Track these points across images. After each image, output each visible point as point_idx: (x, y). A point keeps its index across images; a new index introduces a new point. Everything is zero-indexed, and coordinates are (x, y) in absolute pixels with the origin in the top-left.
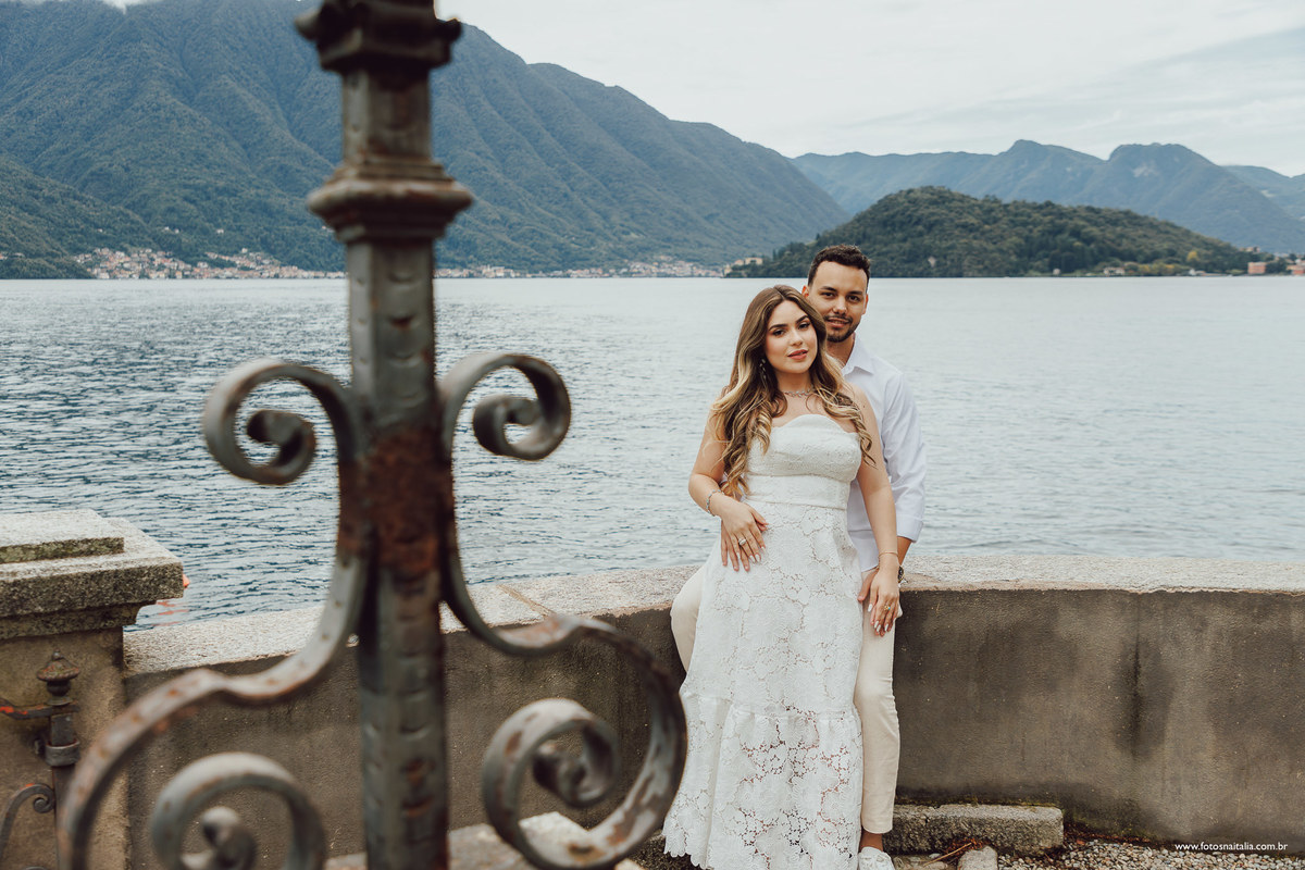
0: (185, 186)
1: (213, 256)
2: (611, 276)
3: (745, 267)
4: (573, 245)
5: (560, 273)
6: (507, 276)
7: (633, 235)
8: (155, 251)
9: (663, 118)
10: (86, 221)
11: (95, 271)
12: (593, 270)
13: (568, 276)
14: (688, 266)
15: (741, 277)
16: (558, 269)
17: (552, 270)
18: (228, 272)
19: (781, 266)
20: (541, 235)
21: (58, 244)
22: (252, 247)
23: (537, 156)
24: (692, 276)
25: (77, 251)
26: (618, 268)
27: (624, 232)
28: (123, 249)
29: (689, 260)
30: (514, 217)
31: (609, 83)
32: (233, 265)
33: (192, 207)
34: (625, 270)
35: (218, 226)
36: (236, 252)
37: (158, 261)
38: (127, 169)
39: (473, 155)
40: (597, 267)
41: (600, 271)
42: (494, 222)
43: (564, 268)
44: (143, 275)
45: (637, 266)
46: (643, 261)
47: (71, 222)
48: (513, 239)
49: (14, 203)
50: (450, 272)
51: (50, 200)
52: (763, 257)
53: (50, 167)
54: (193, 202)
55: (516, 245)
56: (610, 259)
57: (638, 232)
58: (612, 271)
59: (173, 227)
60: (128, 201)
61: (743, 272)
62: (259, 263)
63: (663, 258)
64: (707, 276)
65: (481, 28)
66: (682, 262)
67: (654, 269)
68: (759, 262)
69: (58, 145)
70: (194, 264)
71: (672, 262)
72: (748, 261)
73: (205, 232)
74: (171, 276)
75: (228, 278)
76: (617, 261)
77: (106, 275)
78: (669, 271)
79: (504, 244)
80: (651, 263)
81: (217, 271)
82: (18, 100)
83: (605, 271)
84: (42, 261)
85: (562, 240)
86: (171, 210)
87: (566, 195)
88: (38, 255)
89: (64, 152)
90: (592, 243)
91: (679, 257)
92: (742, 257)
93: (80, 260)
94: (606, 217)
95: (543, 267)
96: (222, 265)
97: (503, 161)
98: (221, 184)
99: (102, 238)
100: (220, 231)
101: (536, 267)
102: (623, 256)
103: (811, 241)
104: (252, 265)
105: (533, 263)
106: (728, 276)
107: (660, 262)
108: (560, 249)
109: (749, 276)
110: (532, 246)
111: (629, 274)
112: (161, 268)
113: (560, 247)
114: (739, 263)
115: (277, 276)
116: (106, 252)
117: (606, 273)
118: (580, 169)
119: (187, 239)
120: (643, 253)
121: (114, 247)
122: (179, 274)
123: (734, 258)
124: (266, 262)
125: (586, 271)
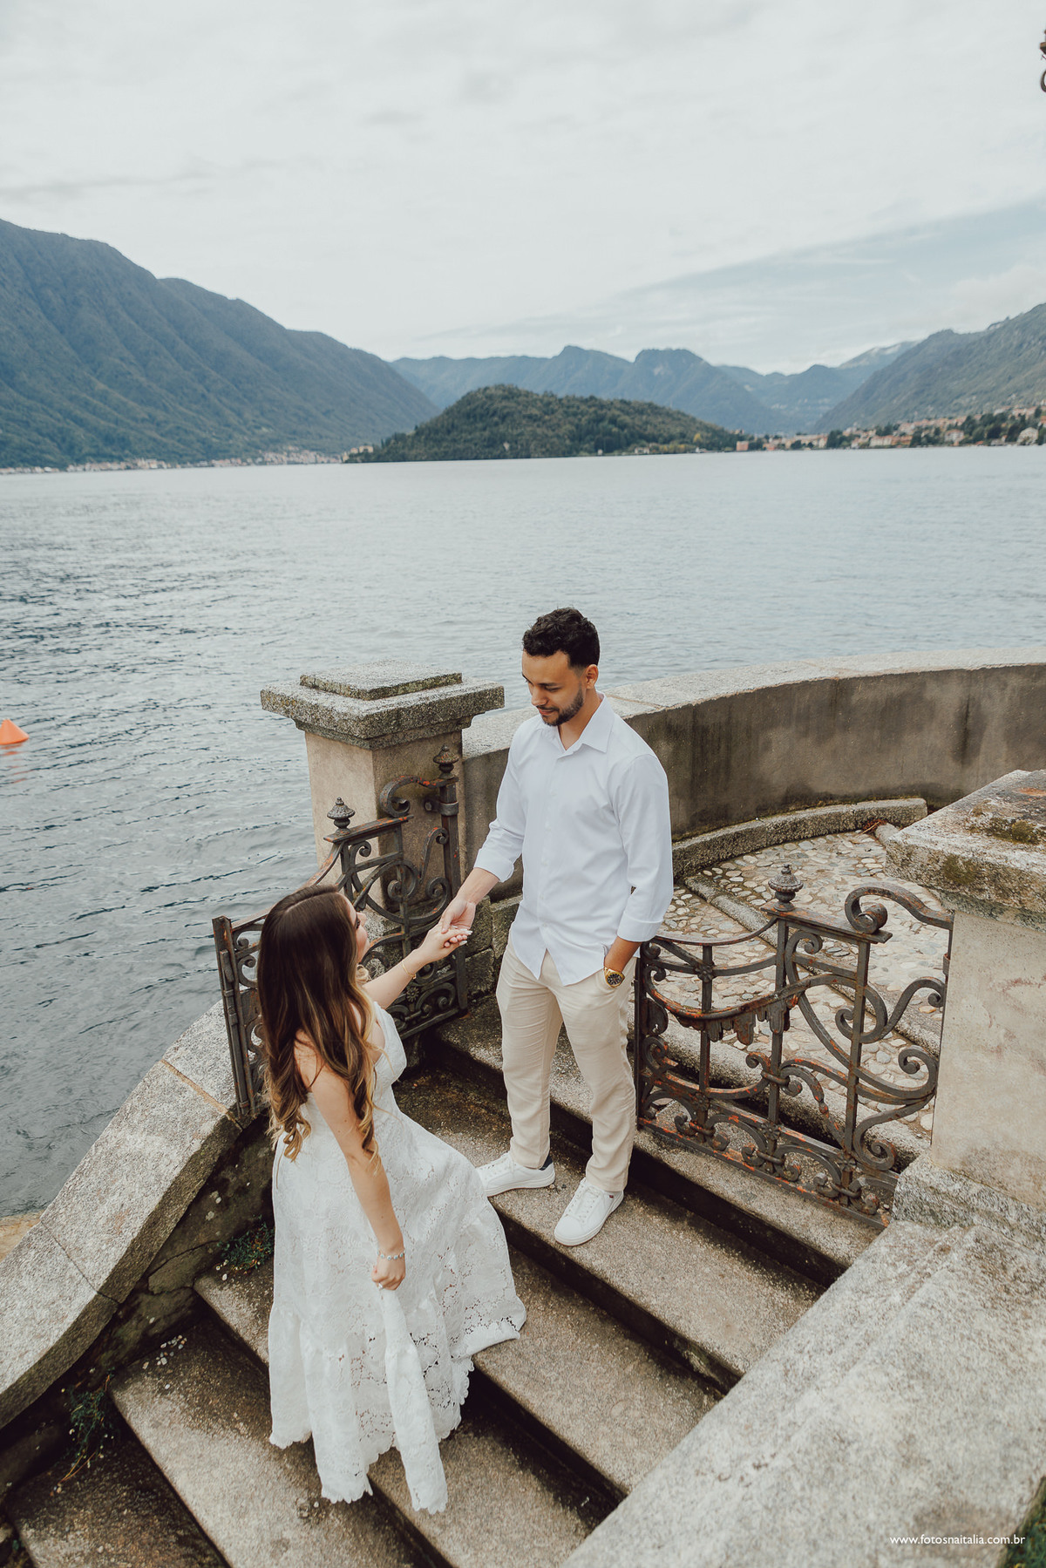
2: (249, 464)
3: (359, 454)
4: (214, 440)
5: (205, 463)
6: (160, 467)
7: (264, 430)
9: (281, 328)
12: (233, 460)
13: (213, 466)
14: (312, 454)
15: (356, 462)
16: (203, 460)
17: (198, 461)
19: (389, 452)
20: (186, 431)
23: (174, 361)
24: (316, 463)
26: (254, 458)
27: (256, 427)
29: (312, 450)
30: (160, 415)
31: (231, 296)
34: (260, 460)
39: (117, 361)
40: (236, 457)
41: (239, 461)
42: (143, 420)
43: (208, 459)
45: (270, 456)
46: (275, 451)
48: (162, 435)
50: (109, 465)
52: (373, 446)
55: (164, 440)
56: (247, 451)
57: (268, 426)
58: (249, 460)
61: (358, 459)
63: (291, 448)
64: (329, 462)
65: (111, 244)
66: (307, 452)
67: (285, 458)
68: (371, 450)
71: (300, 452)
72: (361, 450)
76: (252, 453)
78: (297, 460)
79: (155, 440)
80: (282, 453)
83: (244, 461)
85: (204, 435)
87: (203, 396)
90: (230, 437)
91: (304, 447)
92: (356, 446)
94: (239, 415)
95: (190, 458)
97: (145, 366)
101: (185, 458)
102: (258, 447)
103: (410, 432)
105: (181, 456)
106: (347, 462)
107: (289, 453)
108: (204, 443)
109: (363, 462)
110: (179, 441)
111: (264, 463)
113: (203, 442)
114: (355, 451)
117: (244, 462)
118: (213, 373)
120: (274, 444)
123: (349, 448)
125: (228, 461)
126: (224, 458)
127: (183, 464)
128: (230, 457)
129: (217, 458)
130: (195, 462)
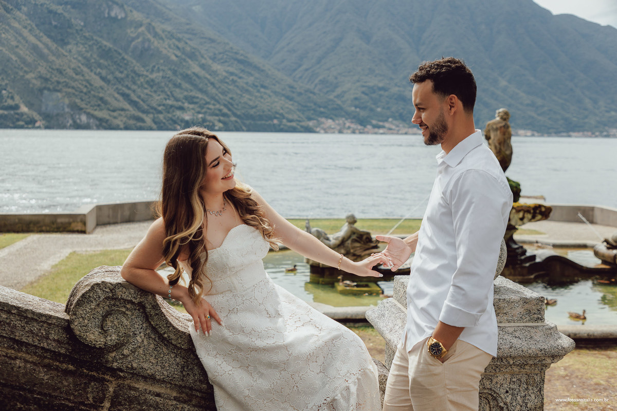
0: (363, 86)
1: (374, 122)
2: (596, 136)
4: (575, 119)
6: (533, 135)
7: (613, 113)
8: (347, 119)
10: (315, 104)
11: (318, 129)
12: (586, 133)
13: (569, 136)
16: (564, 132)
17: (560, 132)
18: (381, 131)
20: (555, 112)
21: (302, 116)
22: (395, 118)
23: (555, 67)
25: (310, 119)
26: (601, 132)
27: (607, 112)
28: (331, 118)
30: (539, 102)
32: (383, 127)
33: (366, 97)
34: (605, 133)
35: (378, 107)
36: (386, 121)
37: (348, 124)
38: (336, 78)
40: (588, 131)
41: (589, 133)
42: (527, 105)
44: (340, 132)
45: (614, 131)
47: (309, 104)
48: (538, 115)
49: (283, 95)
51: (300, 94)
53: (301, 78)
54: (366, 94)
55: (539, 118)
56: (596, 127)
58: (597, 134)
59: (356, 107)
60: (335, 94)
62: (397, 126)
69: (304, 67)
70: (365, 126)
73: (372, 110)
74: (354, 132)
75: (382, 134)
77: (322, 131)
79: (532, 117)
81: (376, 130)
82: (288, 44)
83: (593, 133)
84: (294, 124)
85: (567, 115)
86: (356, 99)
87: (572, 89)
88: (291, 121)
89: (307, 70)
90: (586, 117)
93: (311, 124)
94: (595, 102)
96: (379, 127)
97: (535, 70)
98: (381, 85)
99: (322, 113)
100: (379, 110)
101: (551, 131)
102: (605, 125)
104: (393, 127)
105: (549, 128)
110: (549, 119)
111: (608, 136)
112: (349, 128)
113: (566, 120)
115: (406, 134)
116: (323, 120)
117: (593, 135)
119: (363, 114)
121: (327, 117)
122: (357, 131)
124: (401, 125)
125: (581, 134)
126: (579, 131)
127: (549, 134)
128: (583, 131)
129: (574, 131)
130: (558, 133)
